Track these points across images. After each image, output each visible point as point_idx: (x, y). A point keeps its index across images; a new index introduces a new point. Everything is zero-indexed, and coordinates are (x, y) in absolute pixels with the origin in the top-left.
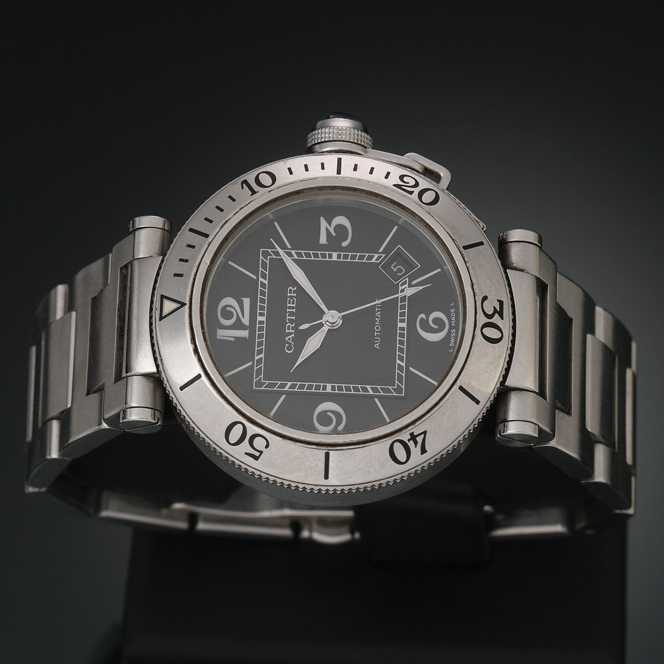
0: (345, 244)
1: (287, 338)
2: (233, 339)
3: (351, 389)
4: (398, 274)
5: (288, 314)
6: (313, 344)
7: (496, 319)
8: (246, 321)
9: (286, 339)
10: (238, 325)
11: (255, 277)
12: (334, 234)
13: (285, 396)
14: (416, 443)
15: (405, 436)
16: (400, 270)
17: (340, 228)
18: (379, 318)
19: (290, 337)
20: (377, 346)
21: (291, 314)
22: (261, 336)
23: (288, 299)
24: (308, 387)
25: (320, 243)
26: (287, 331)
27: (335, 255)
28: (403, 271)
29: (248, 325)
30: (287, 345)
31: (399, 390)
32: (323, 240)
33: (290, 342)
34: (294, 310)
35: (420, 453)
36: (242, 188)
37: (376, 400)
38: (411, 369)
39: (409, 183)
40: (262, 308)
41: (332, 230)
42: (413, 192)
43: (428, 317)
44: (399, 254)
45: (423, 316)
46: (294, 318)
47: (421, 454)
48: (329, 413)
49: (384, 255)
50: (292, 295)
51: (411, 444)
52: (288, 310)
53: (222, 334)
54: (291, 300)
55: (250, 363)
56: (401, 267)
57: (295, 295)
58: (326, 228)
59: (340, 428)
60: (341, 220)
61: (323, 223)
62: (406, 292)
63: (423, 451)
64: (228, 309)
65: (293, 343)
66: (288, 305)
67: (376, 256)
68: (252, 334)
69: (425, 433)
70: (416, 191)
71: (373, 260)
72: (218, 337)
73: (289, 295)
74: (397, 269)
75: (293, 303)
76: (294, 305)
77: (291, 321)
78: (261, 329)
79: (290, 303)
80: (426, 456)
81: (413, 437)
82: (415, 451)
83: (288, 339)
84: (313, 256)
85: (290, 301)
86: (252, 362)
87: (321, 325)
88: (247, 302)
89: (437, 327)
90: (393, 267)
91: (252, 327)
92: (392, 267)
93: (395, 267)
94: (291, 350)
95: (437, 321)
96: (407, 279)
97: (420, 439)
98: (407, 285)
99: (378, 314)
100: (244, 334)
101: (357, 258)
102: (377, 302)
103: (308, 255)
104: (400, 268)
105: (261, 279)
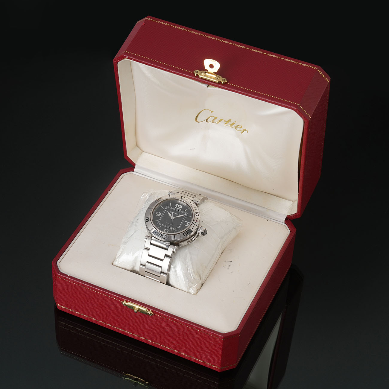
0: (184, 224)
3: (161, 218)
7: (162, 237)
11: (184, 211)
13: (164, 209)
15: (149, 219)
20: (166, 222)
24: (164, 213)
32: (186, 222)
34: (176, 214)
40: (178, 211)
45: (168, 230)
48: (159, 214)
53: (177, 205)
64: (180, 207)
70: (187, 233)
73: (178, 214)
74: (178, 230)
83: (172, 212)
84: (184, 219)
87: (172, 216)
88: (181, 209)
89: (166, 231)
94: (170, 212)
100: (176, 208)
101: (181, 225)
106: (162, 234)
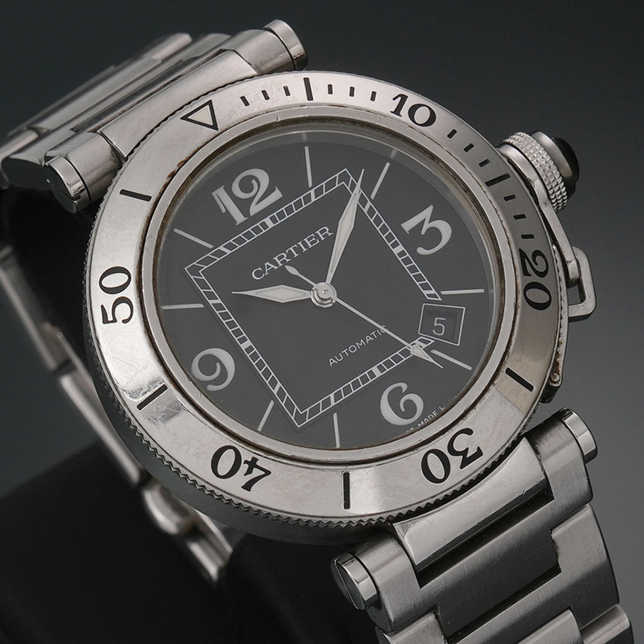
0: (421, 251)
1: (268, 263)
2: (224, 210)
3: (263, 368)
4: (434, 331)
5: (296, 246)
6: (282, 294)
7: (455, 461)
8: (254, 209)
9: (266, 264)
10: (243, 206)
11: (310, 185)
12: (423, 232)
13: (203, 306)
14: (249, 472)
15: (247, 455)
16: (439, 329)
17: (435, 234)
18: (366, 342)
19: (272, 266)
20: (332, 362)
21: (298, 250)
22: (249, 235)
23: (313, 235)
24: (231, 323)
25: (402, 225)
26: (276, 258)
27: (400, 248)
28: (441, 333)
29: (251, 215)
30: (260, 269)
31: (300, 418)
32: (408, 226)
33: (267, 270)
34: (305, 250)
35: (243, 485)
36: (394, 99)
37: (272, 403)
38: (335, 415)
39: (537, 264)
40: (281, 215)
41: (426, 226)
42: (530, 275)
43: (407, 393)
44: (456, 314)
45: (404, 386)
46: (296, 255)
47: (242, 487)
48: (218, 364)
49: (440, 299)
50: (321, 236)
51: (244, 467)
52: (300, 243)
53: (221, 195)
54: (314, 239)
55: (211, 246)
56: (444, 327)
57: (323, 239)
58: (424, 220)
59: (211, 388)
60: (445, 229)
61: (427, 212)
62: (414, 348)
63: (248, 486)
64: (254, 182)
65: (267, 274)
66: (306, 240)
67: (433, 292)
68: (245, 225)
69: (268, 473)
70: (535, 278)
71: (425, 292)
72: (214, 194)
73: (318, 232)
74: (438, 326)
75: (311, 243)
76: (310, 246)
77: (290, 255)
78: (257, 230)
79: (309, 240)
80: (245, 494)
81: (252, 464)
82: (241, 478)
83: (267, 265)
84: (381, 226)
85: (312, 238)
86: (213, 247)
87: (309, 288)
88: (277, 195)
89: (403, 410)
90: (438, 320)
91: (251, 220)
92: (436, 319)
93: (438, 321)
94: (256, 276)
95: (410, 405)
96: (432, 341)
97: (256, 472)
98: (424, 346)
99: (369, 339)
100: (239, 218)
101: (416, 274)
102: (382, 328)
103: (378, 221)
104: (442, 327)
105: (312, 192)
106: (441, 444)
